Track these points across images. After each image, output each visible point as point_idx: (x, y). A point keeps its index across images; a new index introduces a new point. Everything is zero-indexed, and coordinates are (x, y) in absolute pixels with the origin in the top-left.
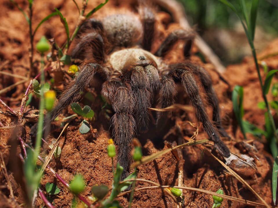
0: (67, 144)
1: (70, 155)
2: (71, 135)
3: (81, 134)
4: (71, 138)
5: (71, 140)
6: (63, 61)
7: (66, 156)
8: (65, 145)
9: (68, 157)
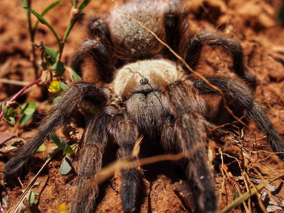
0: (50, 185)
1: (50, 201)
2: (54, 173)
3: (61, 175)
4: (54, 177)
5: (54, 180)
6: (54, 70)
7: (45, 202)
8: (47, 186)
9: (48, 203)
